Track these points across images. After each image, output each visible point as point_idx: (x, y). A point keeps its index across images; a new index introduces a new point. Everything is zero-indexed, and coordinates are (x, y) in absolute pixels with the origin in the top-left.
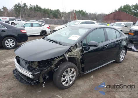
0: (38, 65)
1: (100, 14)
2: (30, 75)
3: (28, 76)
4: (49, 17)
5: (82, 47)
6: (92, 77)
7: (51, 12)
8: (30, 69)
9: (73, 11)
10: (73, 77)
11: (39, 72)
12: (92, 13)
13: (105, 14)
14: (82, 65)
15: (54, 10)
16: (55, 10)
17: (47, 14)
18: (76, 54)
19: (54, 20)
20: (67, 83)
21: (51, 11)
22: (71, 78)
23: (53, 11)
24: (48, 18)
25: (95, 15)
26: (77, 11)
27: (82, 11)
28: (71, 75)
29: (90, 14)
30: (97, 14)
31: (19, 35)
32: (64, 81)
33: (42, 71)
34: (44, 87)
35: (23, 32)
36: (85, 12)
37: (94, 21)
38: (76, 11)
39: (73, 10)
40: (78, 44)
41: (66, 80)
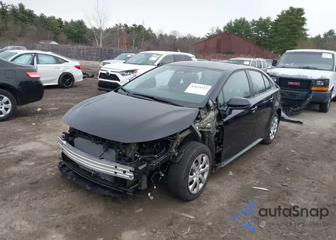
0: (138, 151)
1: (185, 38)
2: (124, 172)
3: (120, 174)
4: (55, 39)
5: (219, 110)
6: (231, 173)
7: (61, 27)
8: (122, 159)
9: (120, 27)
10: (203, 174)
11: (145, 165)
12: (166, 35)
13: (195, 38)
14: (216, 148)
15: (69, 21)
16: (72, 21)
17: (50, 32)
18: (209, 124)
19: (75, 47)
20: (195, 186)
21: (62, 22)
22: (200, 176)
23: (66, 23)
24: (54, 43)
25: (172, 38)
26: (129, 26)
27: (141, 28)
28: (202, 170)
29: (161, 35)
30: (177, 37)
31: (21, 84)
32: (191, 183)
33: (149, 162)
34: (152, 198)
35: (31, 76)
36: (150, 30)
37: (190, 55)
38: (126, 26)
39: (119, 24)
40: (211, 103)
41: (195, 179)
